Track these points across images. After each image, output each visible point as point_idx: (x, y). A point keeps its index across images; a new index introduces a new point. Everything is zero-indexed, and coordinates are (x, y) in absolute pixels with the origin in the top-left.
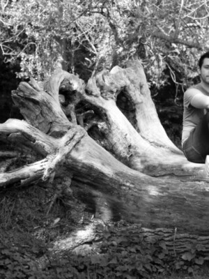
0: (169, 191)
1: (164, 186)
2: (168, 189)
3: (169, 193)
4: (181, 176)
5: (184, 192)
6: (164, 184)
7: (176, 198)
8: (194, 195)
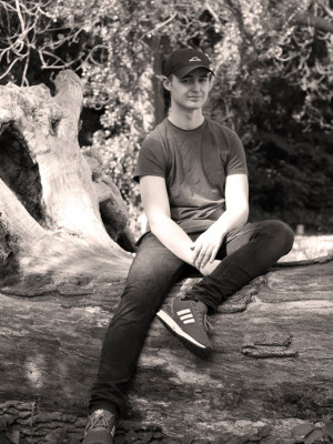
0: (33, 327)
1: (25, 317)
2: (31, 322)
3: (31, 330)
4: (70, 296)
5: (58, 329)
6: (27, 314)
7: (44, 340)
8: (75, 335)
